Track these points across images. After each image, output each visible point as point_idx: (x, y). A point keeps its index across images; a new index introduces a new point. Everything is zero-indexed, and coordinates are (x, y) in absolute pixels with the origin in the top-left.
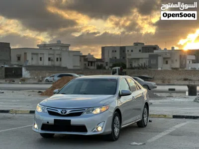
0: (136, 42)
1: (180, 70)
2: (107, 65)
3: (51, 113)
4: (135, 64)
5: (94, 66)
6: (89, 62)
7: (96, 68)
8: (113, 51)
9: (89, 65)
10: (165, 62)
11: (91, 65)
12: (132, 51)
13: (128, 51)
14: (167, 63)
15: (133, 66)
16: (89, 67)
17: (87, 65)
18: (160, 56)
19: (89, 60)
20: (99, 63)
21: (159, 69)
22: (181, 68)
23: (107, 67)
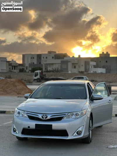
2: (27, 69)
6: (13, 66)
10: (74, 67)
20: (21, 67)
22: (85, 71)
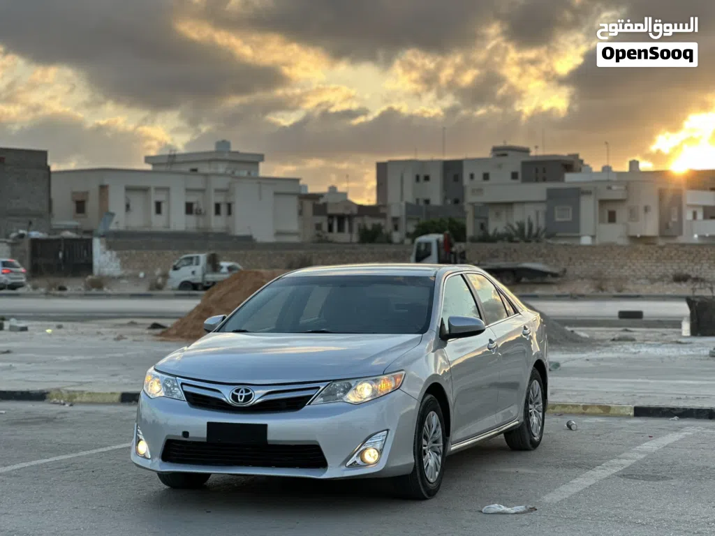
0: (500, 144)
1: (661, 242)
2: (396, 228)
3: (197, 401)
4: (496, 225)
5: (351, 230)
6: (331, 217)
7: (355, 238)
8: (418, 178)
9: (330, 229)
10: (606, 216)
11: (341, 229)
12: (486, 177)
13: (472, 176)
14: (612, 218)
15: (491, 232)
16: (331, 236)
17: (325, 227)
18: (589, 193)
19: (330, 211)
20: (369, 223)
21: (586, 240)
22: (662, 236)
23: (396, 237)
